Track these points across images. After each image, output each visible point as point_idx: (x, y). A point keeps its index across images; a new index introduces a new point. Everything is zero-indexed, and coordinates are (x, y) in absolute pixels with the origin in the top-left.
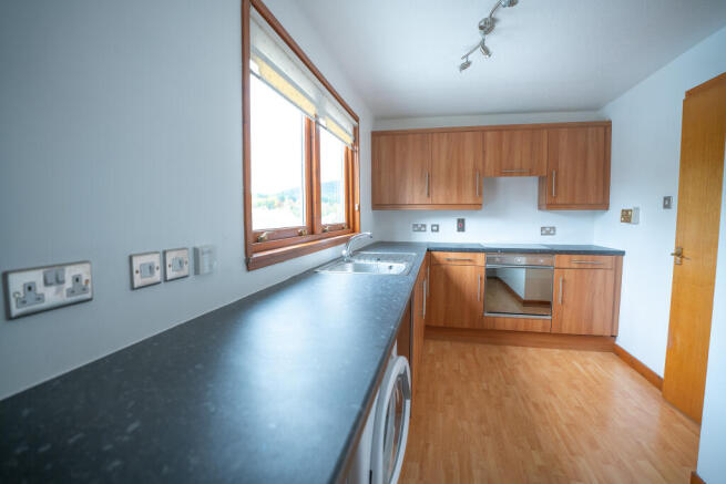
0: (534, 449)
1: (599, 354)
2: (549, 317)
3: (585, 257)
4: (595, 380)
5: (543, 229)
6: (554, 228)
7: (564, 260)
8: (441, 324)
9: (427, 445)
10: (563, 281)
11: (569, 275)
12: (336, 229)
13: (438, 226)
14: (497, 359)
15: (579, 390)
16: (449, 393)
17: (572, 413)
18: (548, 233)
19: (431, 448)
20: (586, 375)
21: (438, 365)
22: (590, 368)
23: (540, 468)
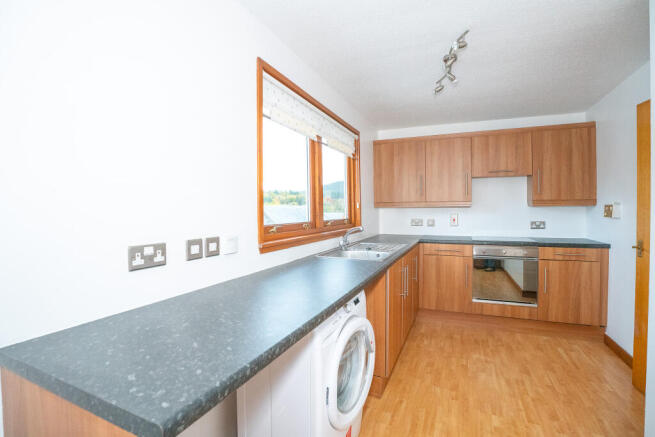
0: (495, 414)
1: (586, 343)
2: (536, 306)
3: (569, 249)
4: (575, 364)
5: (532, 223)
6: (544, 223)
7: (549, 252)
8: (433, 308)
9: (401, 402)
10: (548, 271)
11: (554, 266)
12: (338, 224)
13: (433, 221)
14: (483, 341)
15: (554, 372)
16: (431, 364)
17: (541, 390)
18: (538, 227)
19: (404, 405)
20: (568, 360)
21: (426, 342)
22: (573, 354)
23: (496, 428)
